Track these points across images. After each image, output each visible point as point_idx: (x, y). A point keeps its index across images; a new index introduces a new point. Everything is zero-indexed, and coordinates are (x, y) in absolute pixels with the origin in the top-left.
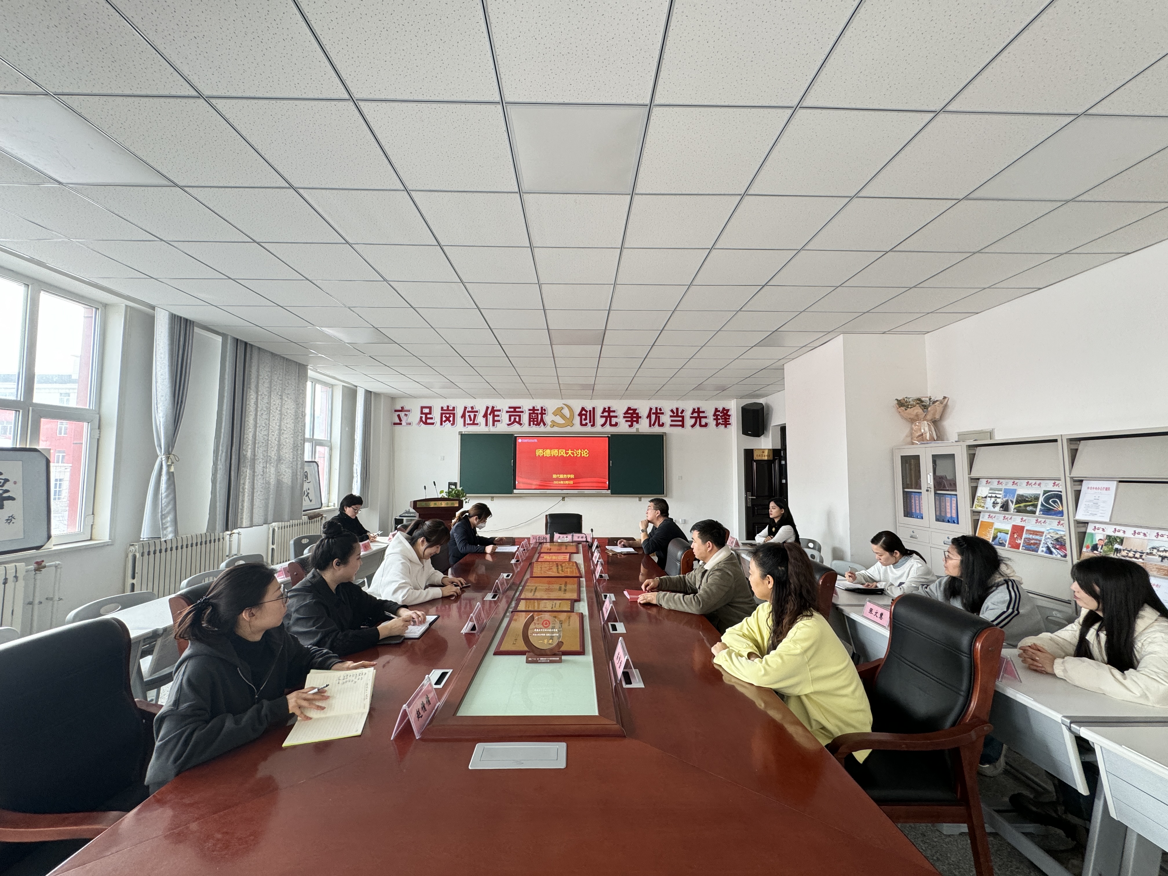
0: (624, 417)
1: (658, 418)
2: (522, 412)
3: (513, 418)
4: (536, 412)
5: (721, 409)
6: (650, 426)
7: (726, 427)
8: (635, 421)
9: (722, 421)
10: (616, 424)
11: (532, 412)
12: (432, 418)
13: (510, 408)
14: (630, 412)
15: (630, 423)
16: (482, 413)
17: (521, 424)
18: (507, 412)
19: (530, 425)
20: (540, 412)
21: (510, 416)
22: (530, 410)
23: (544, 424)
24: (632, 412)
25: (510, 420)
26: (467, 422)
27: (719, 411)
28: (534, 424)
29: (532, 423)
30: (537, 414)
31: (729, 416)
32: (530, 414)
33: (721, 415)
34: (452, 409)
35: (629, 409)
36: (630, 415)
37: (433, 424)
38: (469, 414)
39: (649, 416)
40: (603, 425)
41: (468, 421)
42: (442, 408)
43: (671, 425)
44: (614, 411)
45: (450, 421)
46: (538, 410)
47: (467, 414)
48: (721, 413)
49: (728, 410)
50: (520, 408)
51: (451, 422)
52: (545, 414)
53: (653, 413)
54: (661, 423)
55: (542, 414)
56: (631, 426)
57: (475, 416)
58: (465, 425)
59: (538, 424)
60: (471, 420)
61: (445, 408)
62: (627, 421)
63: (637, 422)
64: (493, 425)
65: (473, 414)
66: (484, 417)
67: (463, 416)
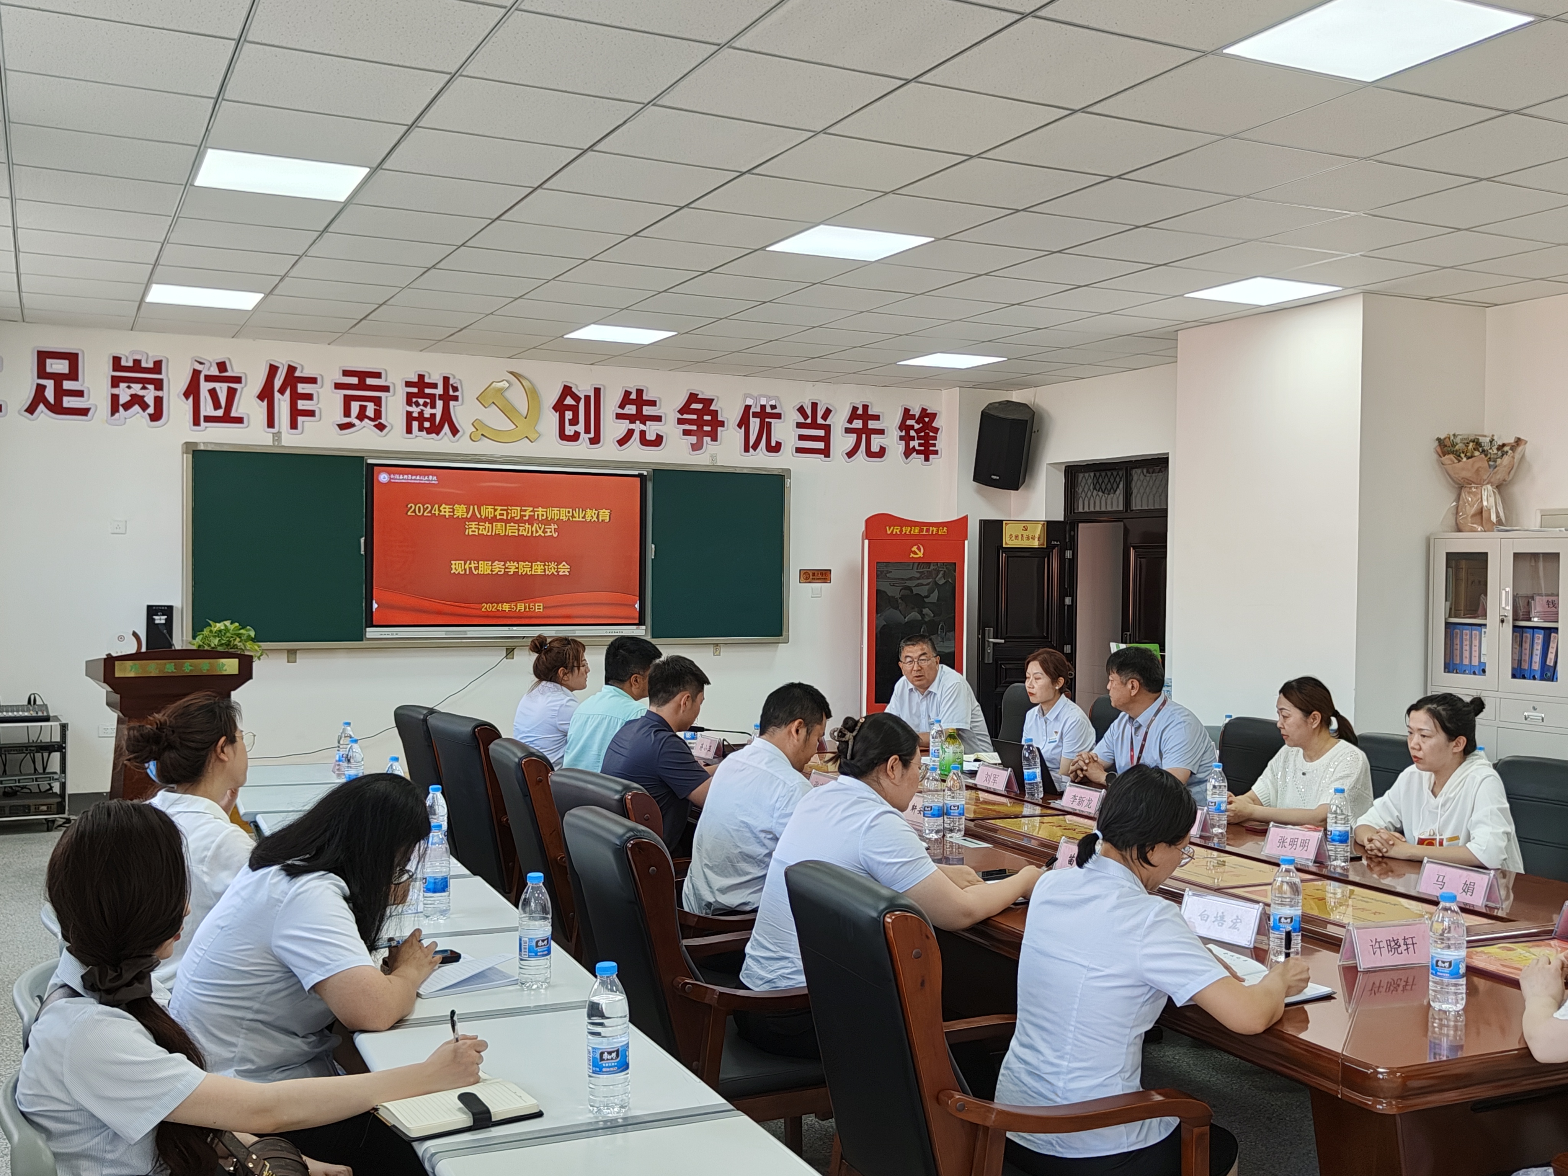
0: (680, 422)
1: (766, 429)
2: (386, 389)
3: (355, 406)
4: (427, 391)
5: (916, 411)
6: (747, 450)
7: (927, 459)
8: (707, 434)
9: (920, 445)
10: (658, 441)
11: (415, 390)
12: (79, 394)
13: (346, 373)
14: (694, 406)
15: (693, 439)
16: (254, 383)
17: (381, 427)
18: (338, 386)
19: (409, 430)
20: (439, 391)
21: (348, 400)
22: (408, 384)
23: (454, 431)
24: (699, 406)
25: (347, 413)
26: (203, 413)
27: (913, 417)
28: (421, 428)
29: (415, 424)
30: (432, 397)
31: (936, 430)
32: (409, 396)
33: (917, 426)
34: (151, 365)
35: (693, 397)
36: (695, 417)
37: (84, 412)
38: (211, 385)
39: (744, 422)
40: (622, 442)
41: (207, 408)
42: (116, 360)
43: (799, 450)
44: (653, 403)
45: (144, 406)
46: (434, 386)
47: (205, 387)
48: (918, 422)
49: (933, 416)
50: (378, 375)
51: (151, 410)
52: (456, 398)
53: (755, 415)
54: (773, 444)
55: (447, 398)
56: (697, 447)
57: (232, 393)
58: (196, 422)
59: (435, 429)
60: (217, 406)
61: (127, 362)
62: (686, 433)
63: (714, 438)
64: (294, 425)
65: (225, 386)
66: (261, 397)
67: (192, 391)
